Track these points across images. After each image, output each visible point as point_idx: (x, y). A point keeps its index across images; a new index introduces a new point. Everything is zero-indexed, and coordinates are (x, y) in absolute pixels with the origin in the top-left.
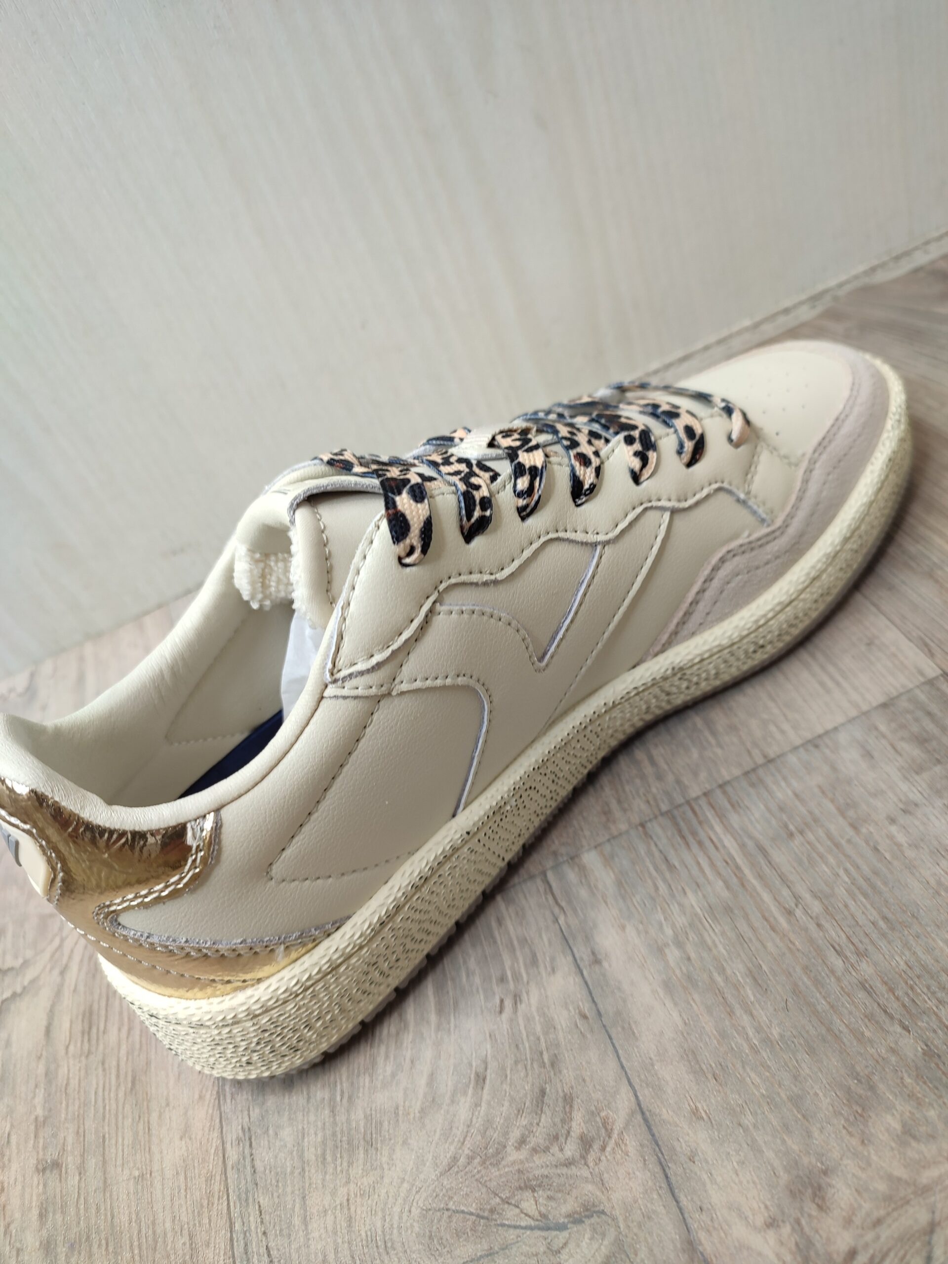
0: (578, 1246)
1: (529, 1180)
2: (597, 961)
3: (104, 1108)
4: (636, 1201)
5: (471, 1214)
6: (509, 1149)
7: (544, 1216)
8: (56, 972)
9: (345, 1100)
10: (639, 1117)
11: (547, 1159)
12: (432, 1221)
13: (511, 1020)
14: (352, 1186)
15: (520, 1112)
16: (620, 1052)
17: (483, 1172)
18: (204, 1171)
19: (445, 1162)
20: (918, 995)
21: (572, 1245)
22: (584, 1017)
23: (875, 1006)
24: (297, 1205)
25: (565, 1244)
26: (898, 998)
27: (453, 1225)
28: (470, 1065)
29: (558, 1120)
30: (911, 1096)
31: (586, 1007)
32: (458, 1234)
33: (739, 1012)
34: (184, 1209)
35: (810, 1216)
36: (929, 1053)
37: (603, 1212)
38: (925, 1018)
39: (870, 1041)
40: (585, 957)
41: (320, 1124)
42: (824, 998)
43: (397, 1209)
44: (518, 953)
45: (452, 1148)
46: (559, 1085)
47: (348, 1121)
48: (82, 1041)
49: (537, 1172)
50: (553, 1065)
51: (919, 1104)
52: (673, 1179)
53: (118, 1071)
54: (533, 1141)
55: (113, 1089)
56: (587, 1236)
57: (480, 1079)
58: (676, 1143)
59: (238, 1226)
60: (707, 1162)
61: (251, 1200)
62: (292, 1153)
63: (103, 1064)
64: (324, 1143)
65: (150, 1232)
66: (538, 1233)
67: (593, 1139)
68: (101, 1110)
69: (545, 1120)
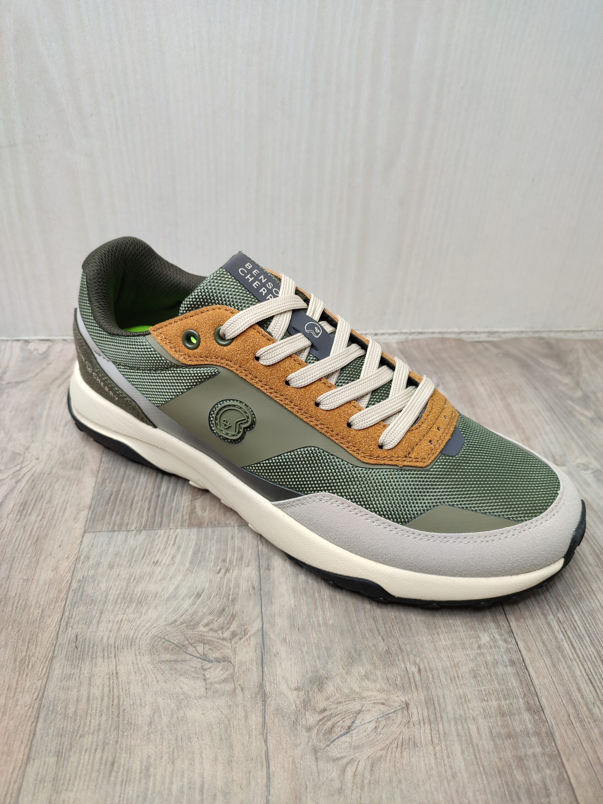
0: (215, 670)
1: (204, 639)
2: (268, 568)
3: (19, 546)
4: (246, 663)
5: (174, 643)
6: (200, 625)
7: (204, 654)
8: (14, 480)
9: (135, 582)
10: (260, 633)
11: (215, 634)
12: (156, 641)
13: (221, 578)
14: (125, 616)
15: (211, 613)
16: (263, 606)
17: (185, 630)
18: (58, 588)
19: (170, 621)
20: (394, 629)
21: (212, 670)
22: (254, 588)
23: (375, 627)
24: (97, 615)
25: (210, 668)
26: (385, 628)
27: (165, 645)
28: (196, 588)
29: (226, 622)
30: (374, 664)
31: (256, 585)
32: (166, 649)
33: (319, 609)
34: (43, 599)
35: (314, 691)
36: (388, 652)
37: (231, 662)
38: (393, 639)
39: (367, 639)
40: (264, 566)
41: (120, 587)
42: (356, 617)
43: (142, 631)
44: (236, 553)
45: (176, 616)
46: (232, 609)
47: (133, 590)
48: (17, 515)
49: (209, 638)
50: (232, 601)
51: (375, 668)
52: (264, 660)
53: (31, 533)
54: (211, 626)
55: (26, 540)
56: (220, 668)
57: (199, 595)
58: (272, 648)
59: (66, 614)
60: (281, 658)
61: (76, 606)
62: (102, 594)
63: (24, 527)
64: (119, 595)
65: (24, 603)
66: (199, 660)
67: (238, 634)
68: (17, 546)
69: (221, 620)
